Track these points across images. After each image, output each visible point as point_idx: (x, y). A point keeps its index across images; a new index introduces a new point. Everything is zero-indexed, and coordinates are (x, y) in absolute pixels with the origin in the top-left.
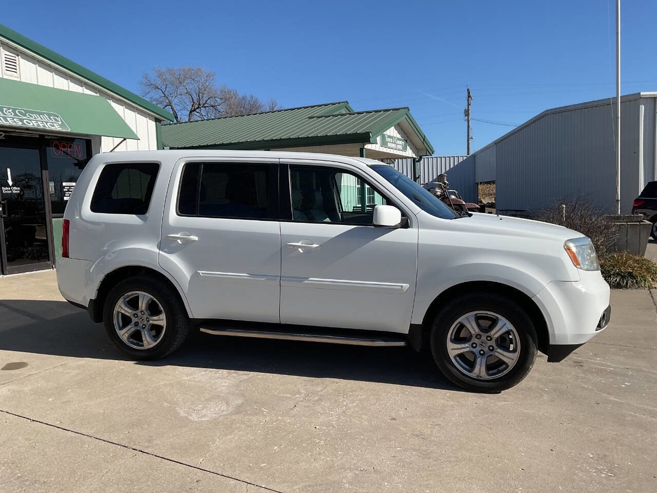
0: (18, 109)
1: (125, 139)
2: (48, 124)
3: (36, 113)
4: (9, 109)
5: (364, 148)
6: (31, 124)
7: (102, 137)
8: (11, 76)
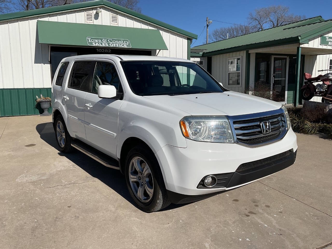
0: (109, 39)
1: (160, 50)
2: (121, 45)
3: (117, 40)
4: (105, 39)
5: (299, 47)
6: (113, 45)
7: (157, 50)
8: (114, 24)
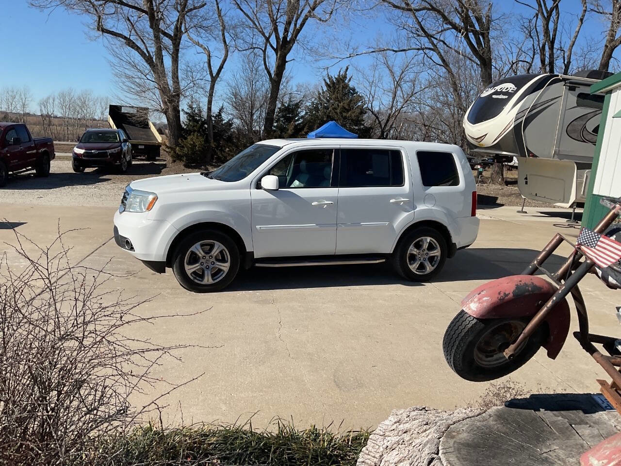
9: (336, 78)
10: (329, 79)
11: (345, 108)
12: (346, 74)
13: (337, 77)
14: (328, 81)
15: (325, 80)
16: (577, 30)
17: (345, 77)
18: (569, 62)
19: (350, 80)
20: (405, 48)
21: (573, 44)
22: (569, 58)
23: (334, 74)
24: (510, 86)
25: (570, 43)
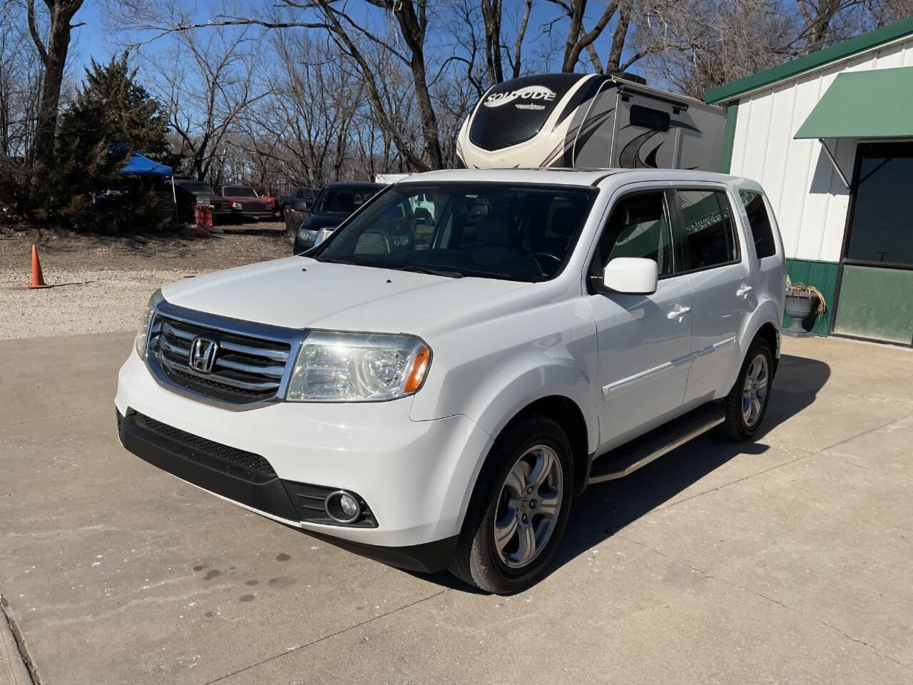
9: (107, 69)
10: (95, 68)
11: (134, 121)
12: (125, 63)
13: (108, 66)
14: (92, 72)
15: (87, 70)
16: (525, 18)
17: (125, 69)
18: (518, 64)
19: (134, 74)
20: (286, 22)
21: (522, 39)
22: (518, 58)
23: (105, 62)
24: (545, 92)
25: (517, 37)
